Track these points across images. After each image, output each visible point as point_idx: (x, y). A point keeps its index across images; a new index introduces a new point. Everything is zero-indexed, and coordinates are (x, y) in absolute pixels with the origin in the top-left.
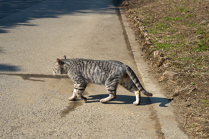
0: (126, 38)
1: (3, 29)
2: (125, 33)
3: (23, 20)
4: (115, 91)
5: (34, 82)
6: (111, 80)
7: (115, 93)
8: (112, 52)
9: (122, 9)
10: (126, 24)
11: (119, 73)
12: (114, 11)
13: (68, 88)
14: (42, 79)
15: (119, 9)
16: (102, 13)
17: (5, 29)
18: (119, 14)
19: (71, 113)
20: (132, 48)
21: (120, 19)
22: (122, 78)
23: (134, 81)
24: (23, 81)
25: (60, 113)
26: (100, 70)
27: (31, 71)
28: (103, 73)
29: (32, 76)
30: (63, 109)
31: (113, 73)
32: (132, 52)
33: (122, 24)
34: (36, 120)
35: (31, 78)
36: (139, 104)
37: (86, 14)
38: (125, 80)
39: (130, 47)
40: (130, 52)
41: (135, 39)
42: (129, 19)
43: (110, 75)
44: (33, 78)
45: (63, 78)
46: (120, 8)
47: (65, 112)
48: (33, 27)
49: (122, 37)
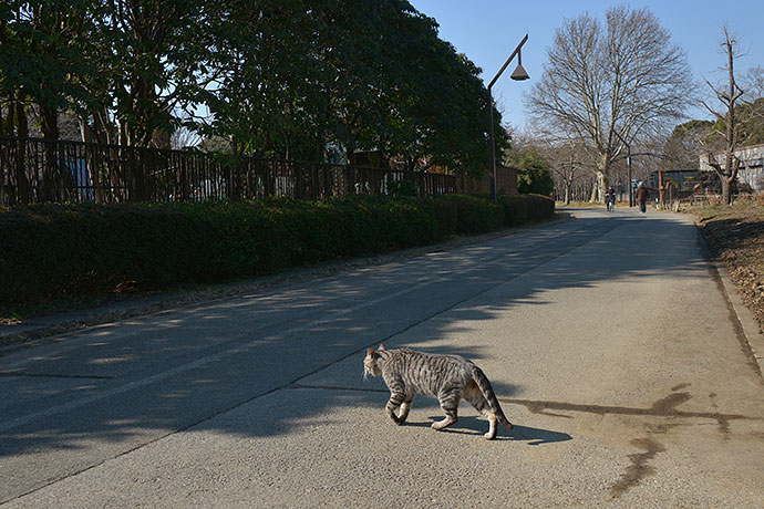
0: (738, 329)
1: (490, 311)
2: (733, 318)
3: (524, 293)
4: (455, 410)
5: (551, 419)
6: (448, 390)
7: (455, 413)
8: (709, 360)
9: (721, 267)
10: (735, 298)
11: (460, 380)
12: (705, 272)
13: (622, 434)
14: (567, 413)
15: (715, 267)
16: (678, 276)
17: (493, 312)
18: (717, 278)
19: (633, 489)
20: (753, 350)
21: (721, 287)
22: (465, 388)
23: (486, 396)
24: (532, 415)
25: (608, 489)
26: (429, 372)
27: (544, 395)
28: (434, 378)
29: (548, 405)
30: (614, 480)
31: (450, 378)
32: (755, 359)
33: (726, 298)
34: (561, 499)
35: (545, 410)
36: (494, 438)
37: (646, 279)
38: (472, 393)
39: (749, 347)
40: (751, 358)
41: (758, 331)
42: (740, 288)
43: (445, 382)
44: (550, 411)
45: (607, 412)
46: (717, 264)
47: (620, 488)
48: (543, 306)
49: (730, 326)
